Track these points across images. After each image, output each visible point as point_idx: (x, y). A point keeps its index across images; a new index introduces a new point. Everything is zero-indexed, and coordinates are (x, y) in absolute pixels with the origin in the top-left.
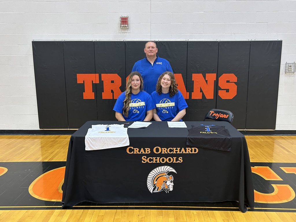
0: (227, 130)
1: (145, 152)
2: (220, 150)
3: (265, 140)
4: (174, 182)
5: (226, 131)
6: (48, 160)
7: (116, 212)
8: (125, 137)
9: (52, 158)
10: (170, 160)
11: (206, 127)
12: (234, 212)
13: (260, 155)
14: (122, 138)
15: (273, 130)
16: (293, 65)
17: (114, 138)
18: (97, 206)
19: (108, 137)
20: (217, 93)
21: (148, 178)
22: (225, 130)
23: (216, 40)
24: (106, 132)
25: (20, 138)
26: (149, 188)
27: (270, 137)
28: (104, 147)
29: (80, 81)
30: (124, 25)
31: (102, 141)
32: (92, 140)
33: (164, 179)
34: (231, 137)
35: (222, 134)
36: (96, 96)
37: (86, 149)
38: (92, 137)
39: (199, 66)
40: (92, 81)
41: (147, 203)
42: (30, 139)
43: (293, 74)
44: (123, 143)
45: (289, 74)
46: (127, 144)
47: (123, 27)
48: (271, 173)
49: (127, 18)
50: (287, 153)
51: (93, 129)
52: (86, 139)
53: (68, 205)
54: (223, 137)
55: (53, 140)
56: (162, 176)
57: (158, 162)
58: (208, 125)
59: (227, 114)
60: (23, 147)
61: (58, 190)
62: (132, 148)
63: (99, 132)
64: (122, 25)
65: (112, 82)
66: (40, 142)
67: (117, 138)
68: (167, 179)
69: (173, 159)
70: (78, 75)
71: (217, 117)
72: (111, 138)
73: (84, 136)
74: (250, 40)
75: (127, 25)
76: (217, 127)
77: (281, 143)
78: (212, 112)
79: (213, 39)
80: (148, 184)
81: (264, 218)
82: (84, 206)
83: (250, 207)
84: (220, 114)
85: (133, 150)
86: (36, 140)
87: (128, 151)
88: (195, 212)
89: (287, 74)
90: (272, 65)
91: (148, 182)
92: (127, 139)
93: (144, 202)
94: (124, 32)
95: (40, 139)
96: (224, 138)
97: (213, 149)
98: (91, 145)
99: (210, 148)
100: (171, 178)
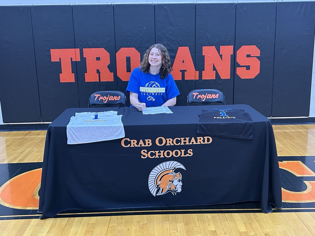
0: (247, 113)
1: (145, 145)
2: (239, 138)
4: (183, 181)
5: (246, 115)
6: (19, 161)
7: (111, 219)
8: (119, 125)
10: (177, 153)
11: (221, 112)
12: (258, 214)
13: (290, 148)
15: (307, 117)
18: (85, 213)
19: (97, 126)
21: (150, 178)
22: (244, 114)
23: (232, 2)
24: (94, 121)
26: (151, 190)
28: (92, 140)
29: (54, 59)
31: (90, 132)
32: (77, 130)
33: (170, 178)
34: (254, 121)
35: (242, 119)
36: (77, 78)
37: (68, 143)
38: (76, 126)
39: (210, 36)
40: (71, 58)
41: (149, 208)
44: (116, 134)
46: (122, 135)
48: (304, 169)
51: (77, 118)
54: (244, 121)
55: (21, 137)
56: (167, 174)
57: (162, 156)
58: (223, 109)
61: (33, 196)
62: (128, 140)
63: (85, 121)
65: (98, 59)
69: (181, 152)
70: (53, 51)
73: (65, 126)
74: (276, 1)
76: (235, 111)
79: (228, 1)
80: (149, 185)
81: (294, 220)
82: (69, 214)
85: (130, 143)
87: (123, 144)
88: (209, 215)
90: (305, 34)
91: (149, 183)
93: (145, 207)
95: (4, 136)
96: (244, 123)
97: (231, 138)
98: (75, 137)
99: (226, 136)
100: (179, 176)
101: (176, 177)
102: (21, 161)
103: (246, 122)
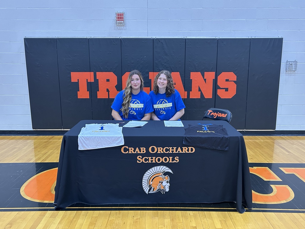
0: (224, 128)
1: (140, 152)
2: (217, 149)
3: (264, 141)
4: (170, 182)
5: (224, 130)
6: (41, 161)
7: (110, 213)
8: (120, 136)
9: (45, 159)
10: (166, 160)
11: (203, 126)
12: (231, 213)
13: (260, 156)
14: (116, 137)
15: (273, 130)
16: (294, 63)
17: (108, 137)
18: (90, 208)
19: (102, 136)
20: (216, 91)
21: (143, 179)
22: (222, 129)
23: (215, 38)
24: (100, 131)
25: (12, 139)
26: (144, 189)
27: (269, 138)
28: (98, 146)
29: (74, 80)
30: (120, 21)
31: (96, 140)
32: (86, 139)
33: (160, 180)
34: (229, 136)
35: (220, 133)
36: (91, 95)
37: (79, 149)
38: (85, 136)
39: (197, 64)
40: (87, 80)
41: (142, 204)
42: (22, 140)
43: (294, 73)
44: (117, 142)
45: (290, 73)
46: (121, 143)
47: (119, 23)
48: (270, 174)
49: (123, 14)
50: (287, 153)
51: (87, 128)
52: (79, 139)
53: (61, 206)
54: (221, 135)
55: (46, 140)
56: (158, 176)
57: (154, 162)
58: (206, 124)
59: (225, 113)
60: (15, 148)
61: (50, 191)
62: (127, 147)
63: (93, 131)
64: (118, 22)
65: (108, 80)
66: (33, 142)
67: (111, 137)
68: (163, 179)
69: (169, 158)
70: (72, 74)
71: (215, 116)
72: (105, 137)
73: (77, 136)
74: (250, 37)
75: (122, 22)
76: (215, 126)
77: (281, 144)
78: (210, 111)
79: (212, 37)
80: (143, 185)
81: (262, 219)
82: (78, 208)
83: (248, 208)
84: (218, 113)
85: (128, 150)
86: (29, 141)
87: (122, 151)
88: (191, 213)
89: (288, 73)
90: (273, 64)
91: (143, 183)
92: (122, 138)
93: (139, 203)
94: (120, 29)
95: (33, 140)
96: (221, 137)
97: (210, 149)
98: (84, 145)
99: (207, 147)
100: (167, 178)
101: (165, 179)
102: (44, 160)
103: (223, 136)
